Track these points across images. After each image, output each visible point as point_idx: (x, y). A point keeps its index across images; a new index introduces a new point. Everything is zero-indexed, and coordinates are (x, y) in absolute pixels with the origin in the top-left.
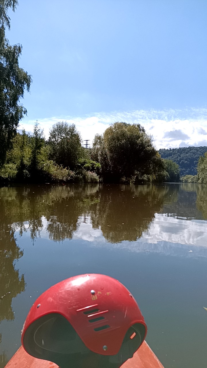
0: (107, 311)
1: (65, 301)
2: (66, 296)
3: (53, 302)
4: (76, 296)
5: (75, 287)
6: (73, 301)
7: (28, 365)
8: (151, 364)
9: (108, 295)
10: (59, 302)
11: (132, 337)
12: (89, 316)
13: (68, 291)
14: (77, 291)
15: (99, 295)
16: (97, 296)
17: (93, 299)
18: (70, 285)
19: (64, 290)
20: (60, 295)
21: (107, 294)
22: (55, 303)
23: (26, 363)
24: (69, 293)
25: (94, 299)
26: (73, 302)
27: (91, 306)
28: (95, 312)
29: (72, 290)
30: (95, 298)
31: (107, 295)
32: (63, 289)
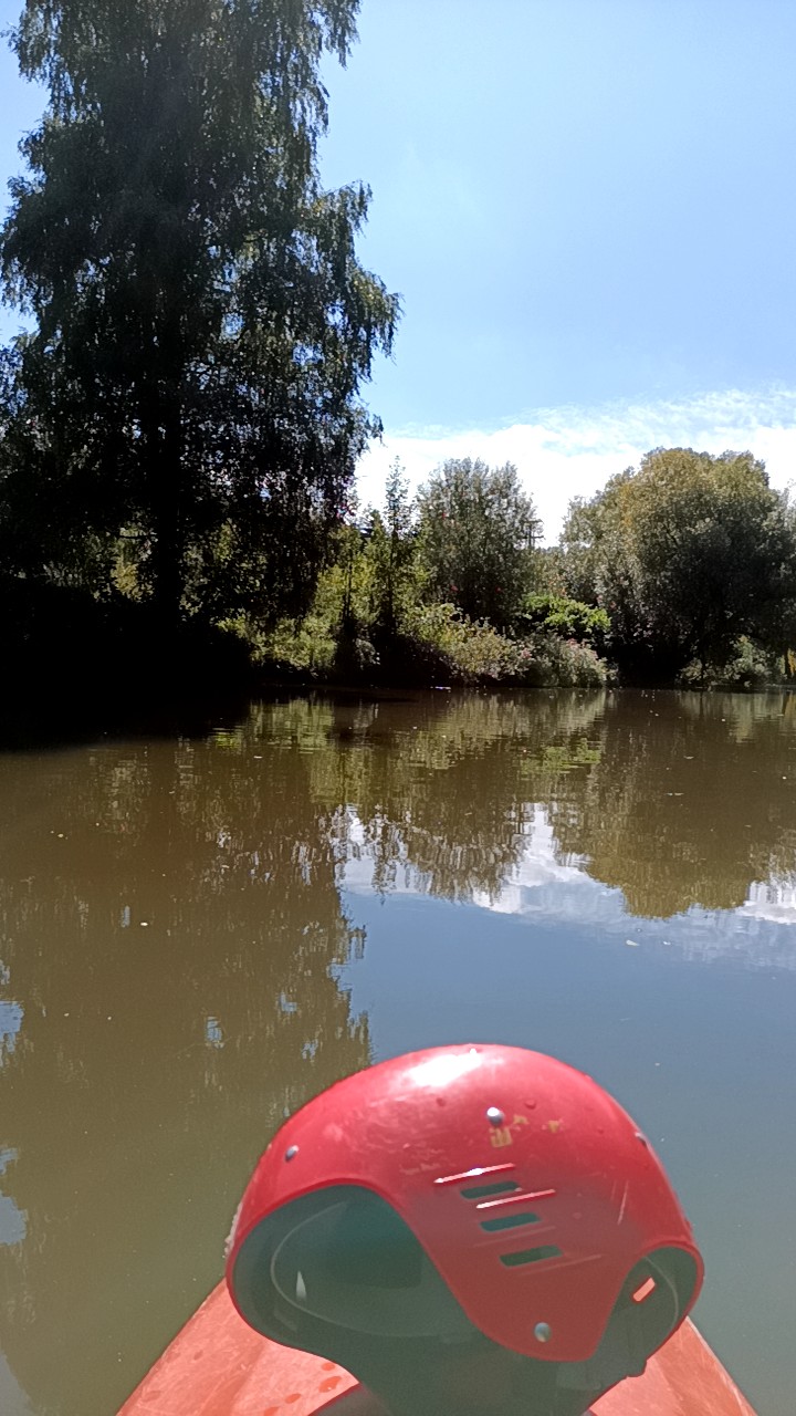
0: (551, 1191)
1: (389, 1142)
2: (395, 1124)
3: (343, 1142)
4: (430, 1126)
5: (428, 1092)
6: (419, 1145)
7: (243, 1362)
8: (708, 1405)
9: (554, 1130)
10: (369, 1145)
11: (639, 1296)
12: (480, 1206)
13: (400, 1104)
14: (435, 1107)
15: (518, 1129)
16: (512, 1132)
17: (497, 1142)
18: (407, 1081)
19: (386, 1100)
20: (372, 1119)
21: (548, 1126)
22: (354, 1149)
23: (236, 1354)
24: (404, 1111)
25: (501, 1144)
26: (420, 1148)
27: (488, 1169)
28: (501, 1194)
29: (414, 1102)
30: (502, 1138)
31: (548, 1131)
32: (383, 1097)
